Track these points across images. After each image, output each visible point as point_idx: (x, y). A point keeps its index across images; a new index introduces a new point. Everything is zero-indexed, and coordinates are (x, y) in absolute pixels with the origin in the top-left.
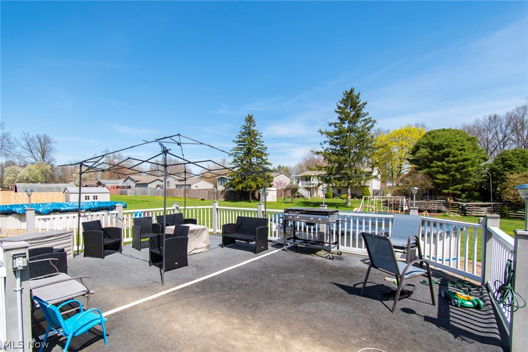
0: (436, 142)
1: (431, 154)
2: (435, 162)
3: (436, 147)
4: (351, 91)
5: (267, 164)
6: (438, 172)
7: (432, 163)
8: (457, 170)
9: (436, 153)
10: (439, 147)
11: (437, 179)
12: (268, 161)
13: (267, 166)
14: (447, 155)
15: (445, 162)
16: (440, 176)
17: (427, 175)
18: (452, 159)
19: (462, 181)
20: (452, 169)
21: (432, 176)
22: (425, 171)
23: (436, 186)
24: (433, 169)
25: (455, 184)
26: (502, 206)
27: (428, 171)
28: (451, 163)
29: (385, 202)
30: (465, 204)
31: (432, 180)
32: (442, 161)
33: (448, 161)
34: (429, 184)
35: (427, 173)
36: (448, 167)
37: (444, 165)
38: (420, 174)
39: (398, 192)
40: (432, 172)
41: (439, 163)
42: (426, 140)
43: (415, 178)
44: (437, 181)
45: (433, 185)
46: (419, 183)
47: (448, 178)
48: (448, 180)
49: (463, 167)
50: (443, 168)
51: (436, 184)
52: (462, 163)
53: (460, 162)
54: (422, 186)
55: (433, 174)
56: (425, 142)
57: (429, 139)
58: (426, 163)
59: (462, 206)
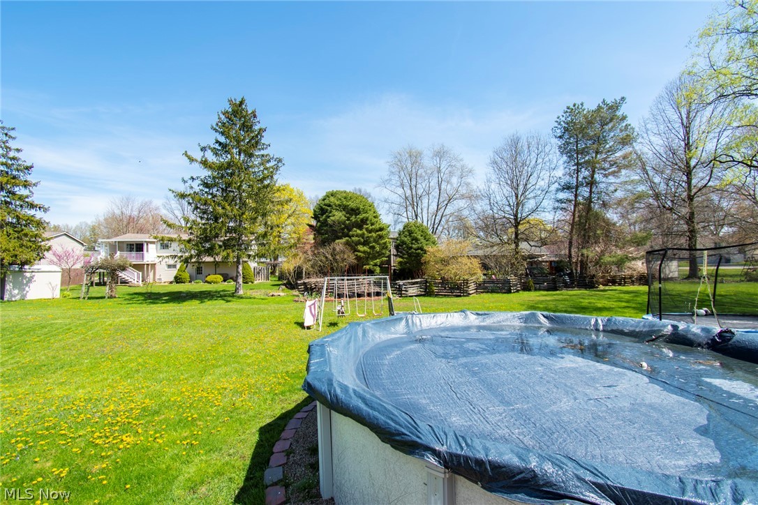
0: (352, 205)
1: (348, 219)
2: (355, 229)
3: (352, 210)
4: (241, 103)
5: (32, 206)
6: (359, 243)
7: (350, 230)
8: (375, 241)
9: (353, 219)
10: (355, 211)
11: (359, 251)
12: (35, 199)
13: (32, 212)
14: (364, 221)
15: (364, 230)
16: (361, 248)
17: (347, 246)
18: (371, 228)
19: (380, 254)
20: (372, 239)
21: (352, 247)
22: (344, 240)
23: (358, 261)
24: (353, 238)
25: (375, 258)
26: (426, 283)
27: (348, 240)
28: (370, 232)
29: (301, 284)
30: (401, 282)
31: (354, 252)
32: (360, 228)
33: (367, 229)
34: (351, 258)
35: (347, 243)
36: (368, 237)
37: (364, 234)
38: (339, 244)
39: (311, 269)
40: (353, 242)
41: (359, 232)
42: (337, 200)
43: (334, 249)
44: (359, 254)
45: (355, 258)
46: (340, 257)
47: (369, 250)
48: (369, 253)
49: (381, 237)
50: (363, 238)
51: (358, 258)
52: (379, 233)
53: (377, 231)
54: (343, 260)
55: (353, 244)
56: (337, 203)
57: (340, 199)
58: (343, 229)
59: (399, 285)
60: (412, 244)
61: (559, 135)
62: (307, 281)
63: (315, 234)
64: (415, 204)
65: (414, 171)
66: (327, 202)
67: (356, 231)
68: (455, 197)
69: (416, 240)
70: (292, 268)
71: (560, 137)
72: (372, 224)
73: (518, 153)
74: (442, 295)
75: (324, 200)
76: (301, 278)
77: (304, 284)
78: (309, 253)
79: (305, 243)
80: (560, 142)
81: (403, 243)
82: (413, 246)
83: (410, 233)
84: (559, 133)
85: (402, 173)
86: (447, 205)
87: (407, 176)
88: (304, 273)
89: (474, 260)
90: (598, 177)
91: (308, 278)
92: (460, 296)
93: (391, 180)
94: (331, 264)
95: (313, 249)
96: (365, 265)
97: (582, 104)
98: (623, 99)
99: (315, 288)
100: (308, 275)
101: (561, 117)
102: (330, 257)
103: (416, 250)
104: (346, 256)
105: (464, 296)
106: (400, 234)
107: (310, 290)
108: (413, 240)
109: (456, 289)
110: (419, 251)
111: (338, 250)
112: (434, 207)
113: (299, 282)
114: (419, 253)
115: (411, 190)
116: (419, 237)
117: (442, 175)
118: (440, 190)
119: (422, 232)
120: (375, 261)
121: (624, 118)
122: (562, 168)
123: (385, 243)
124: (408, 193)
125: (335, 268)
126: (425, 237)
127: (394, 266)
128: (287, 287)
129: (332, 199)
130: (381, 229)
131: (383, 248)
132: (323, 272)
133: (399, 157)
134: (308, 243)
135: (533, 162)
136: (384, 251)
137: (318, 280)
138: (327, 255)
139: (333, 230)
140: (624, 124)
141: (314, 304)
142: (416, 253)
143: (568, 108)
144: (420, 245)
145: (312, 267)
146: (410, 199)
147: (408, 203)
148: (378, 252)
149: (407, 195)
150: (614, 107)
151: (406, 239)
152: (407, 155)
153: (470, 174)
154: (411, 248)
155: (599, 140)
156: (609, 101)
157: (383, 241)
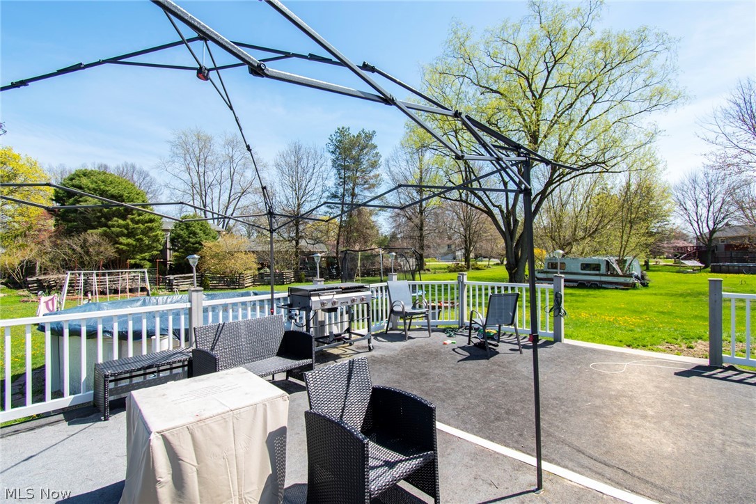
0: (112, 190)
2: (115, 219)
6: (122, 235)
7: (110, 219)
8: (143, 233)
10: (119, 198)
11: (121, 244)
15: (129, 221)
16: (123, 240)
17: (105, 238)
18: (138, 218)
19: (150, 248)
20: (139, 231)
21: (113, 239)
22: (100, 230)
23: (120, 254)
24: (113, 229)
25: (142, 252)
26: (201, 278)
27: (106, 231)
28: (137, 222)
29: (33, 282)
30: (172, 277)
31: (114, 244)
32: (124, 218)
33: (132, 220)
34: (110, 251)
35: (105, 234)
36: (134, 228)
37: (128, 225)
38: (93, 235)
39: (49, 264)
40: (113, 233)
41: (121, 222)
42: (92, 183)
43: (85, 241)
44: (121, 247)
45: (116, 252)
46: (94, 249)
47: (134, 243)
48: (134, 247)
49: (151, 229)
50: (127, 229)
51: (119, 251)
52: (149, 224)
53: (147, 222)
54: (99, 253)
55: (113, 236)
56: (92, 186)
57: (96, 182)
58: (99, 218)
59: (169, 280)
60: (189, 237)
61: (331, 150)
62: (42, 277)
63: (56, 220)
64: (204, 193)
65: (202, 157)
66: (76, 182)
67: (117, 221)
68: (248, 190)
69: (195, 234)
70: (16, 262)
71: (333, 152)
72: (139, 215)
73: (299, 161)
74: (218, 288)
75: (72, 179)
76: (34, 274)
77: (38, 281)
78: (47, 243)
79: (40, 230)
80: (333, 157)
81: (179, 236)
82: (191, 240)
83: (188, 226)
84: (332, 148)
85: (188, 157)
86: (240, 197)
87: (194, 161)
88: (38, 268)
89: (251, 255)
90: (357, 191)
91: (45, 274)
92: (236, 289)
93: (173, 162)
94: (81, 257)
95: (53, 239)
96: (131, 259)
97: (349, 129)
98: (374, 132)
99: (54, 286)
100: (45, 271)
101: (333, 136)
102: (79, 249)
103: (193, 244)
104: (102, 249)
105: (239, 288)
106: (175, 227)
107: (46, 288)
108: (190, 234)
109: (232, 282)
110: (197, 245)
111: (91, 241)
112: (225, 198)
113: (28, 279)
114: (197, 248)
115: (199, 177)
116: (198, 231)
117: (235, 165)
118: (232, 181)
119: (202, 226)
120: (143, 255)
121: (375, 147)
122: (333, 179)
123: (157, 236)
124: (196, 180)
125: (86, 263)
126: (205, 231)
127: (170, 261)
128: (8, 287)
129: (85, 181)
130: (151, 221)
131: (154, 241)
132: (67, 266)
133: (183, 137)
134: (45, 230)
135: (311, 171)
136: (155, 245)
137: (61, 276)
138: (75, 247)
139: (85, 217)
140: (375, 152)
141: (52, 299)
142: (193, 247)
143: (339, 129)
144: (198, 239)
145: (51, 260)
146: (198, 186)
147: (195, 192)
148: (147, 245)
149: (194, 182)
150: (369, 137)
151: (182, 232)
152: (195, 138)
153: (265, 169)
154: (188, 242)
155: (357, 161)
156: (367, 131)
157: (154, 234)
